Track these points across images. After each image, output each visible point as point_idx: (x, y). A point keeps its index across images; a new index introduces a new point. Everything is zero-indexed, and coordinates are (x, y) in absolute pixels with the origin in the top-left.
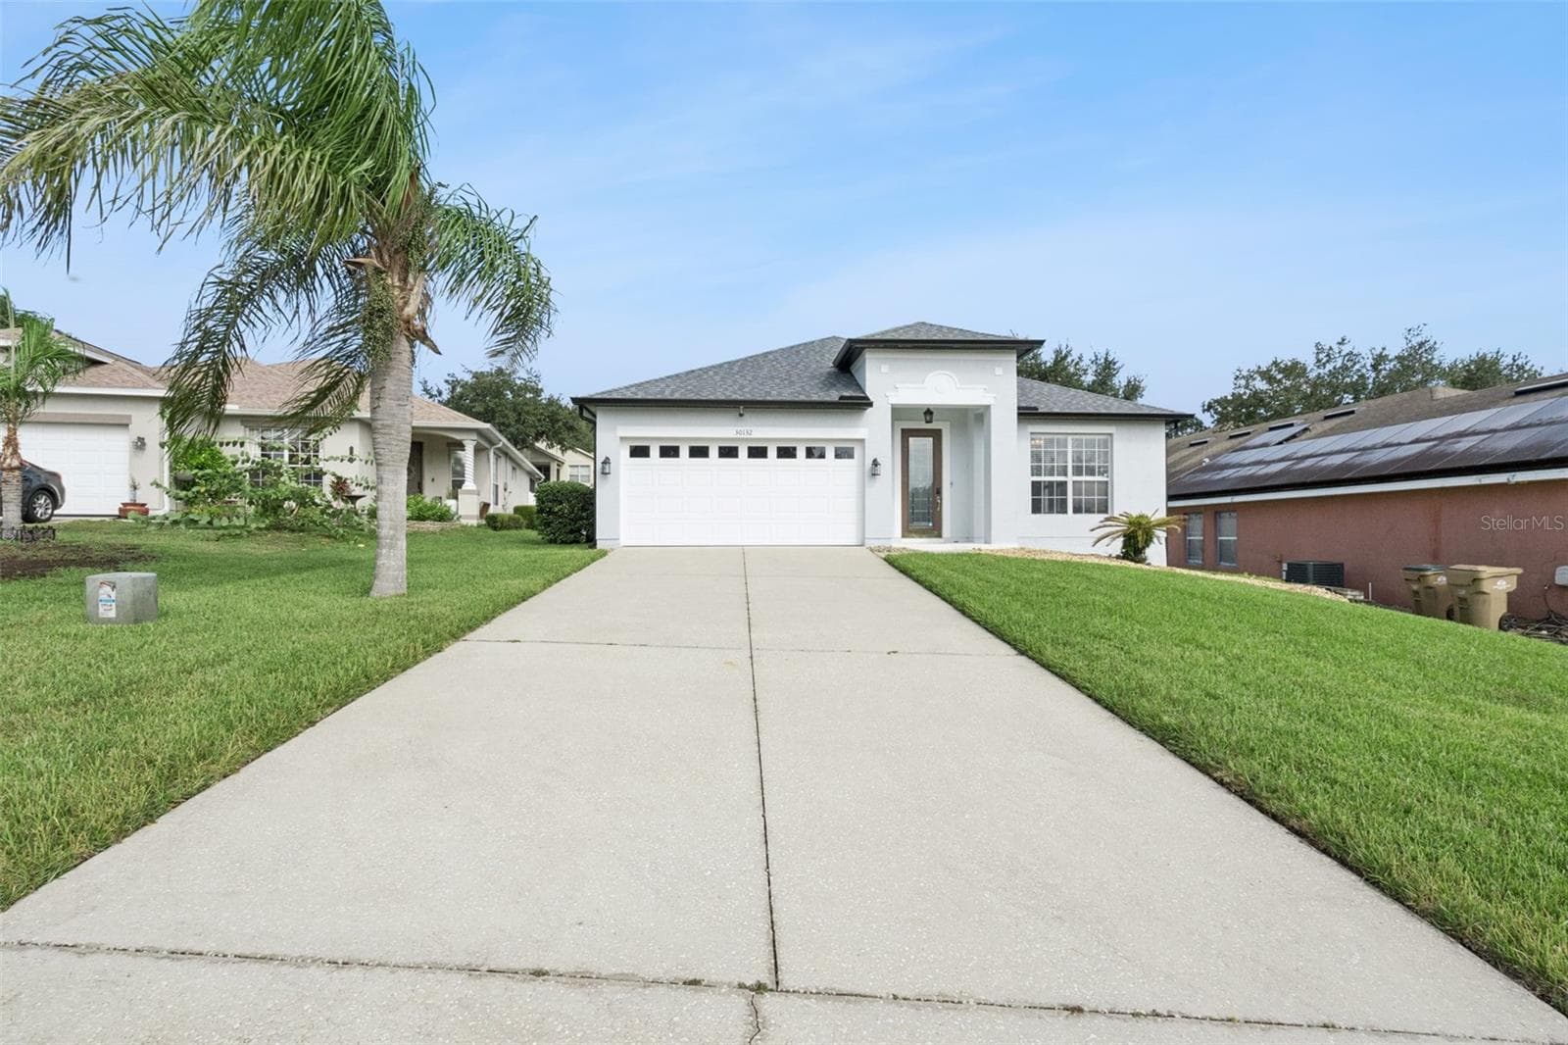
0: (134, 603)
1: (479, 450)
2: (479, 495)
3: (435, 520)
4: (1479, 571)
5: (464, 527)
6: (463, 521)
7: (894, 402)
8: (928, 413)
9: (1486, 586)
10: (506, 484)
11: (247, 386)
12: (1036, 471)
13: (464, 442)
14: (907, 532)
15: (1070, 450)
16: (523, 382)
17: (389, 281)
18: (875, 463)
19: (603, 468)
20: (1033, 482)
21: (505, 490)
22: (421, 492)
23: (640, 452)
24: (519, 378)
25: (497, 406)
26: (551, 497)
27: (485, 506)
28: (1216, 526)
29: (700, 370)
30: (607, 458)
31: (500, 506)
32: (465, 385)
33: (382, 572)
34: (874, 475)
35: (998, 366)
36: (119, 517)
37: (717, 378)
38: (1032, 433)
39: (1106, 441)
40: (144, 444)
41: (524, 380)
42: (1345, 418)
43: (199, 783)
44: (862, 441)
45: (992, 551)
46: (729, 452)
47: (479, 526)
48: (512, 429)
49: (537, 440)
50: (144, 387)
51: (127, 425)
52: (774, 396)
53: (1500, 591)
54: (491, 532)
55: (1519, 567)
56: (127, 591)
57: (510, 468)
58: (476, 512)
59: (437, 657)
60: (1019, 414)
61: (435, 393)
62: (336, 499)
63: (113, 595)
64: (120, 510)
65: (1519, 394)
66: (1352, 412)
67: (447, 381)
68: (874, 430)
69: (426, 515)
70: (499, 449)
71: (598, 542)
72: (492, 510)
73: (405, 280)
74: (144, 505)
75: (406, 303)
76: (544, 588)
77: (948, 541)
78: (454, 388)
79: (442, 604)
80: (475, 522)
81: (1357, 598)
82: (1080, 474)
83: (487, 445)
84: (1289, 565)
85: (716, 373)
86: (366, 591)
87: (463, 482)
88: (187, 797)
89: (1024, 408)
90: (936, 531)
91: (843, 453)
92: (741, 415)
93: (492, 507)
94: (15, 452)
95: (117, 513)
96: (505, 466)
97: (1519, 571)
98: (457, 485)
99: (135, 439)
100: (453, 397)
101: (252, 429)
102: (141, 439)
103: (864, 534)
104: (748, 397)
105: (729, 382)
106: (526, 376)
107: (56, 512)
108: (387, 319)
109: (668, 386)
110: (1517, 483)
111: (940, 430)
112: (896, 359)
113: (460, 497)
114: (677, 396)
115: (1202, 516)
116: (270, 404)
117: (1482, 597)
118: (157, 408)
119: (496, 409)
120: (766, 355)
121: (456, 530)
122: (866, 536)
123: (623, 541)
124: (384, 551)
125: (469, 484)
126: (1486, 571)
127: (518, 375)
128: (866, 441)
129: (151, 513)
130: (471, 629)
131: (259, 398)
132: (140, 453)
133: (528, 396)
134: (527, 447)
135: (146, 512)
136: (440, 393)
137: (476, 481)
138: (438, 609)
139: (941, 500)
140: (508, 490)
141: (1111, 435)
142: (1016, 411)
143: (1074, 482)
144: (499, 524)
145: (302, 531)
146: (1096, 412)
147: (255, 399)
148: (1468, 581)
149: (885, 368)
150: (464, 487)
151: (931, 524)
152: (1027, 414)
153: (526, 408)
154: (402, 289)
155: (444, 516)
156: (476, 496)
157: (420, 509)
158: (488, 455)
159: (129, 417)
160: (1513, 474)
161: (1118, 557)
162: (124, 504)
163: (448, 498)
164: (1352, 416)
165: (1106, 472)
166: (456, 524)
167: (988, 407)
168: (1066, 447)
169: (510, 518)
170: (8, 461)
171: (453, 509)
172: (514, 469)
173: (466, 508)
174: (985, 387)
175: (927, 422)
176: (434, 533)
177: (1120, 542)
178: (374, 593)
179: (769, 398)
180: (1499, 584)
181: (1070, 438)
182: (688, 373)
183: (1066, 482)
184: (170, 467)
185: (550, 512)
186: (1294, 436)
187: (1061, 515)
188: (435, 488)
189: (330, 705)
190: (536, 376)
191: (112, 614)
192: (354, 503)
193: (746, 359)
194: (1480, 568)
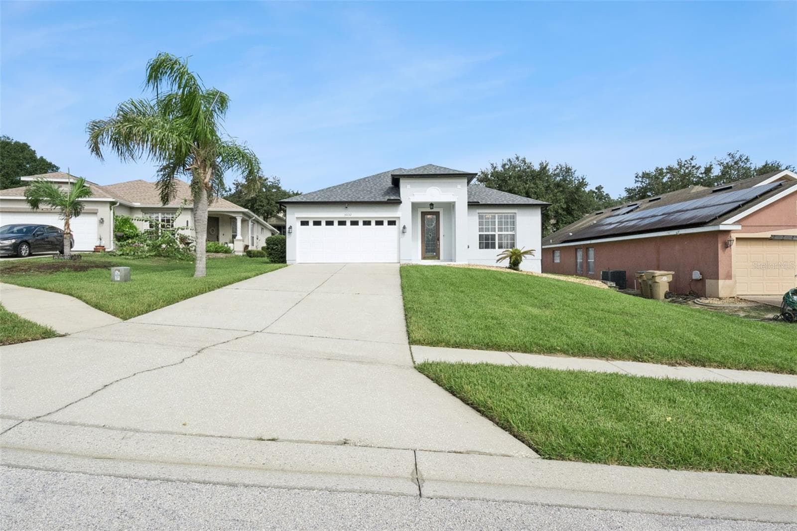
0: (125, 276)
1: (243, 221)
2: (243, 241)
3: (223, 253)
4: (654, 273)
5: (236, 256)
6: (236, 253)
7: (413, 201)
8: (432, 205)
9: (657, 279)
10: (257, 236)
11: (142, 194)
12: (481, 230)
13: (237, 218)
14: (424, 258)
15: (497, 220)
16: (271, 183)
17: (200, 171)
18: (404, 227)
19: (289, 230)
20: (480, 235)
21: (257, 239)
22: (218, 240)
23: (304, 223)
24: (269, 182)
25: (258, 197)
26: (272, 242)
27: (247, 247)
28: (587, 254)
29: (333, 187)
30: (291, 226)
31: (255, 246)
32: (243, 186)
33: (197, 269)
34: (403, 232)
35: (459, 184)
36: (94, 252)
37: (339, 191)
38: (479, 213)
39: (514, 216)
40: (103, 221)
41: (272, 182)
42: (656, 202)
43: (155, 308)
44: (399, 218)
45: (457, 265)
46: (342, 223)
47: (243, 255)
48: (265, 208)
49: (278, 213)
50: (103, 197)
51: (96, 213)
52: (361, 199)
53: (664, 282)
54: (248, 258)
55: (673, 271)
56: (124, 272)
57: (260, 229)
58: (242, 249)
59: (212, 292)
60: (468, 205)
61: (228, 190)
62: (181, 244)
63: (119, 273)
64: (94, 249)
65: (714, 191)
66: (660, 199)
67: (234, 184)
68: (403, 213)
69: (219, 250)
70: (254, 220)
71: (287, 262)
72: (250, 248)
73: (205, 171)
74: (103, 247)
75: (205, 178)
76: (255, 276)
77: (442, 261)
78: (237, 187)
79: (217, 279)
80: (241, 254)
81: (613, 285)
82: (502, 231)
83: (247, 218)
84: (603, 272)
85: (340, 188)
86: (192, 276)
87: (236, 235)
88: (153, 310)
89: (470, 202)
90: (437, 257)
91: (392, 223)
92: (346, 207)
93: (250, 247)
94: (68, 228)
95: (93, 250)
96: (258, 228)
97: (673, 273)
98: (234, 237)
99: (100, 219)
100: (236, 192)
101: (145, 214)
102: (102, 219)
103: (400, 258)
104: (350, 200)
105: (344, 192)
106: (273, 181)
107: (72, 250)
108: (199, 185)
109: (317, 195)
110: (680, 234)
111: (439, 212)
112: (414, 182)
113: (235, 242)
114: (320, 200)
115: (581, 250)
116: (153, 202)
117: (656, 284)
118: (108, 206)
119: (258, 198)
120: (365, 179)
121: (233, 257)
122: (401, 259)
123: (298, 261)
124: (198, 262)
125: (239, 237)
126: (658, 273)
127: (269, 180)
128: (401, 218)
129: (107, 250)
130: (224, 286)
131: (149, 199)
132: (101, 224)
133: (274, 190)
134: (274, 217)
135: (104, 249)
136: (230, 190)
137: (242, 235)
138: (215, 280)
139: (439, 243)
140: (259, 239)
141: (515, 213)
142: (467, 204)
143: (499, 235)
144: (252, 255)
145: (168, 257)
146: (508, 203)
147: (147, 200)
148: (650, 277)
149: (409, 186)
150: (237, 238)
151: (435, 254)
152: (472, 205)
153: (272, 197)
154: (204, 174)
155: (227, 251)
156: (242, 242)
157: (217, 248)
158: (248, 223)
159: (97, 210)
160: (678, 230)
161: (506, 268)
162: (96, 247)
163: (230, 243)
164: (659, 200)
165: (514, 230)
166: (233, 255)
167: (455, 202)
168: (495, 219)
169: (258, 252)
170: (66, 231)
171: (232, 248)
172: (262, 229)
173: (238, 248)
174: (453, 193)
175: (431, 209)
176: (222, 258)
177: (508, 260)
178: (195, 276)
179: (358, 200)
180: (664, 279)
181: (497, 215)
182: (327, 189)
183: (495, 235)
184: (114, 231)
185: (272, 249)
186: (632, 211)
187: (492, 250)
188: (224, 238)
189: (182, 299)
190: (278, 181)
191: (119, 279)
192: (188, 246)
193: (355, 181)
194: (655, 272)
